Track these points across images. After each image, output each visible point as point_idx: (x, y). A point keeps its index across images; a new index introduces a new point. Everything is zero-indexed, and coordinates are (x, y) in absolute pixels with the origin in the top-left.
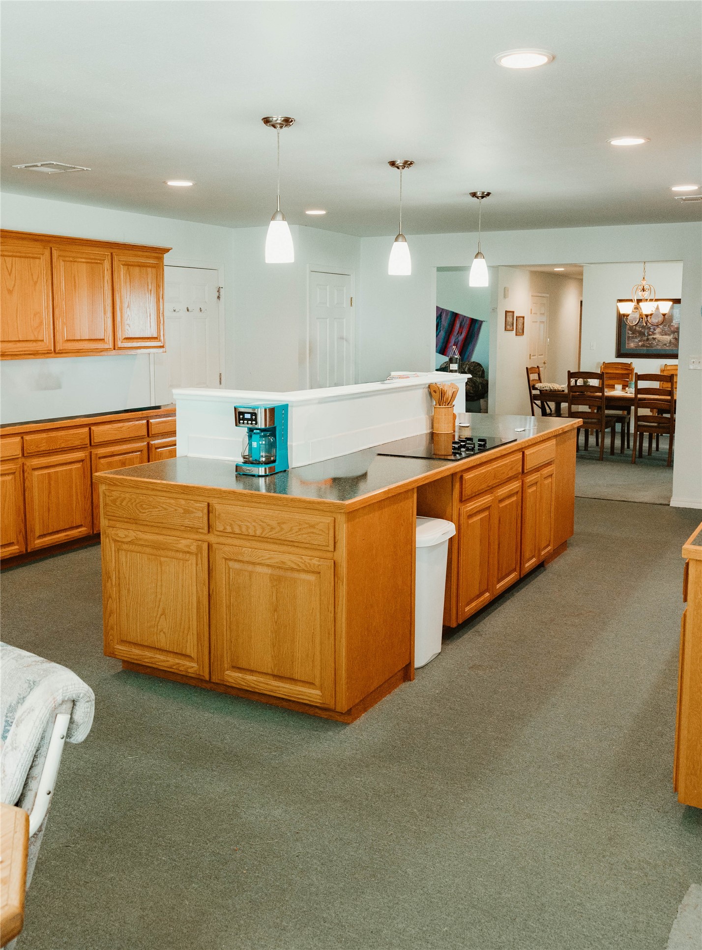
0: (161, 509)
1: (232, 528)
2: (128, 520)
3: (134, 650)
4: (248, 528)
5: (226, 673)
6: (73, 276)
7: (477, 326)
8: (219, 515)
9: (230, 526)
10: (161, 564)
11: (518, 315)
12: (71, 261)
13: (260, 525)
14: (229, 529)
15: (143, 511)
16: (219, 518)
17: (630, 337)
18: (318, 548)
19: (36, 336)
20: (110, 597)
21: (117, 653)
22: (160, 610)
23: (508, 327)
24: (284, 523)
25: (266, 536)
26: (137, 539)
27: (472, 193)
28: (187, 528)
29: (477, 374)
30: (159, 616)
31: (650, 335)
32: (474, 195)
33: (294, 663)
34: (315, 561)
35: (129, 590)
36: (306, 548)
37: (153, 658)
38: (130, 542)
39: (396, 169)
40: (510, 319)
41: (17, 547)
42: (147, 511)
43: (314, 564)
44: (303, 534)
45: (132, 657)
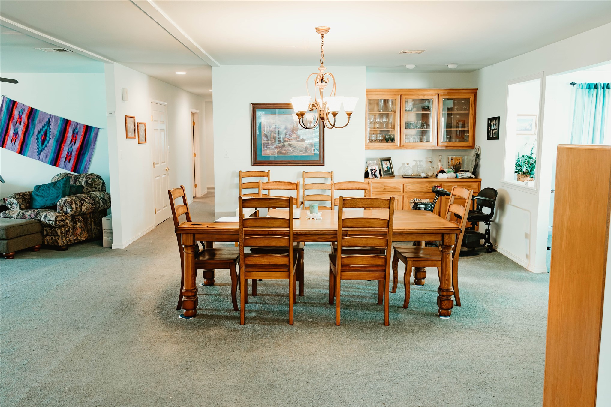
7: (93, 134)
11: (140, 122)
17: (265, 143)
23: (130, 135)
29: (96, 188)
31: (285, 141)
40: (130, 125)
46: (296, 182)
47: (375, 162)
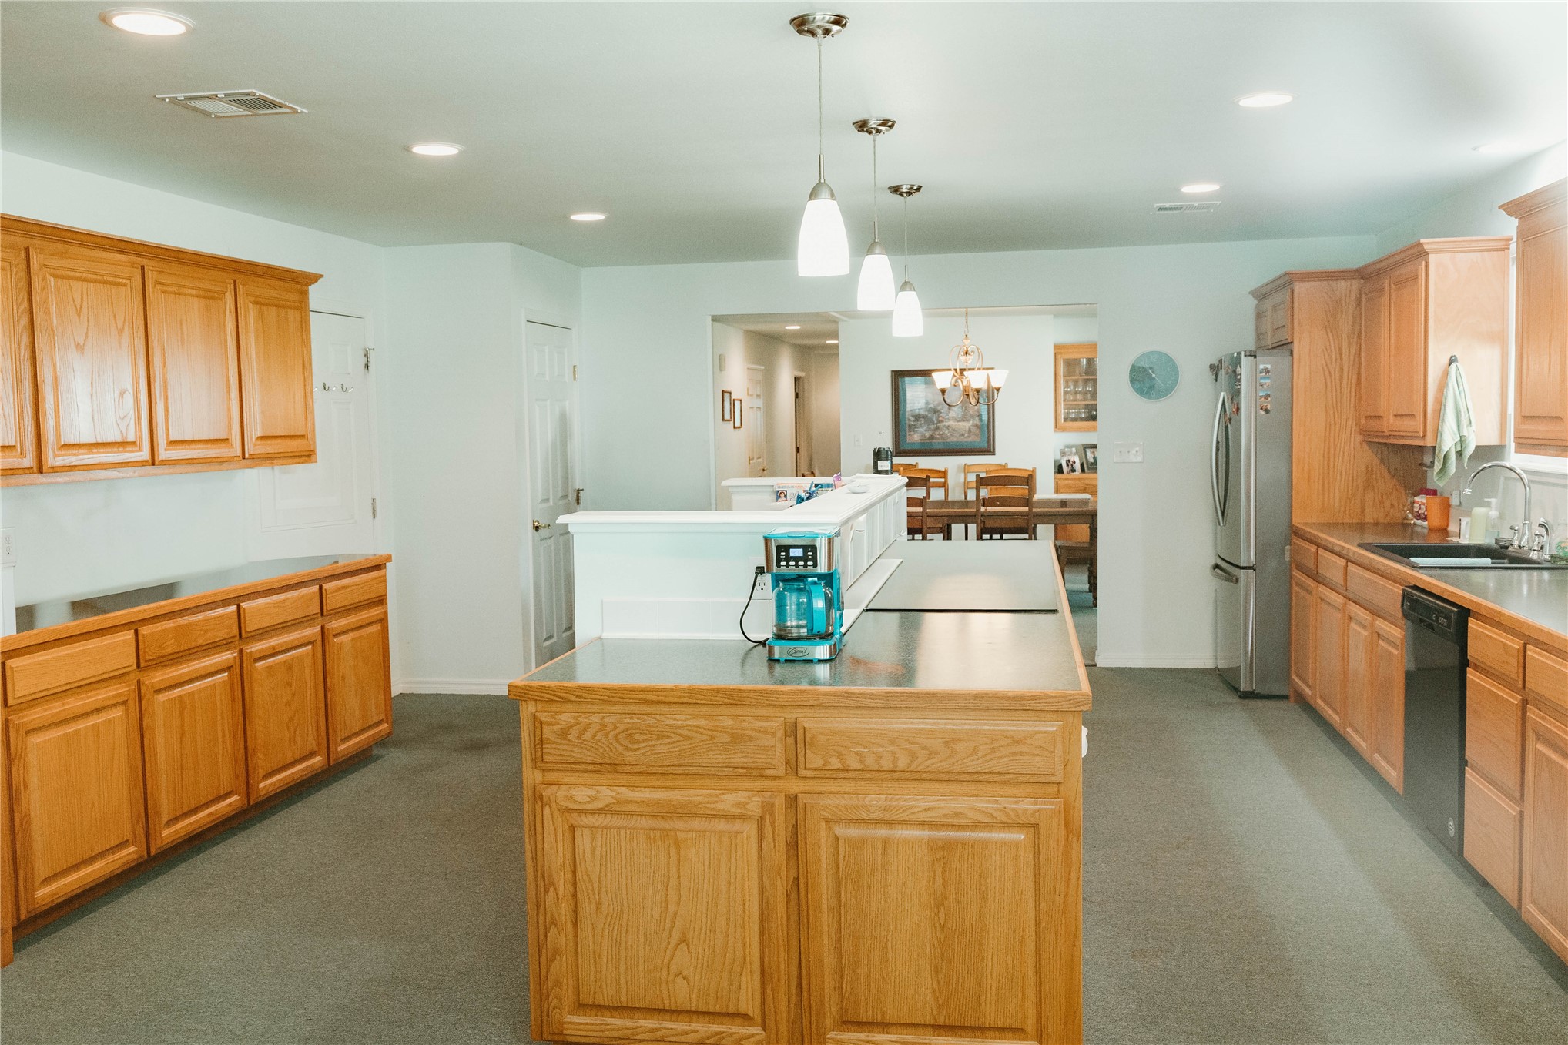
0: (678, 738)
1: (842, 760)
2: (598, 768)
3: (609, 1020)
4: (878, 756)
5: (828, 1036)
6: (179, 320)
8: (813, 738)
9: (838, 757)
10: (677, 844)
11: (736, 397)
12: (175, 293)
13: (906, 749)
14: (835, 763)
15: (636, 746)
16: (812, 745)
17: (911, 425)
18: (1031, 780)
19: (125, 434)
20: (554, 923)
21: (568, 1032)
22: (676, 936)
23: (726, 417)
24: (959, 740)
25: (919, 769)
26: (618, 802)
27: (894, 187)
28: (737, 770)
30: (672, 946)
31: (940, 421)
32: (896, 190)
33: (983, 999)
34: (1027, 805)
35: (599, 904)
36: (1005, 782)
37: (658, 1030)
38: (601, 809)
39: (867, 134)
40: (727, 404)
41: (133, 849)
42: (643, 745)
43: (1025, 811)
44: (1001, 757)
45: (607, 1033)
46: (943, 470)
47: (1074, 450)
